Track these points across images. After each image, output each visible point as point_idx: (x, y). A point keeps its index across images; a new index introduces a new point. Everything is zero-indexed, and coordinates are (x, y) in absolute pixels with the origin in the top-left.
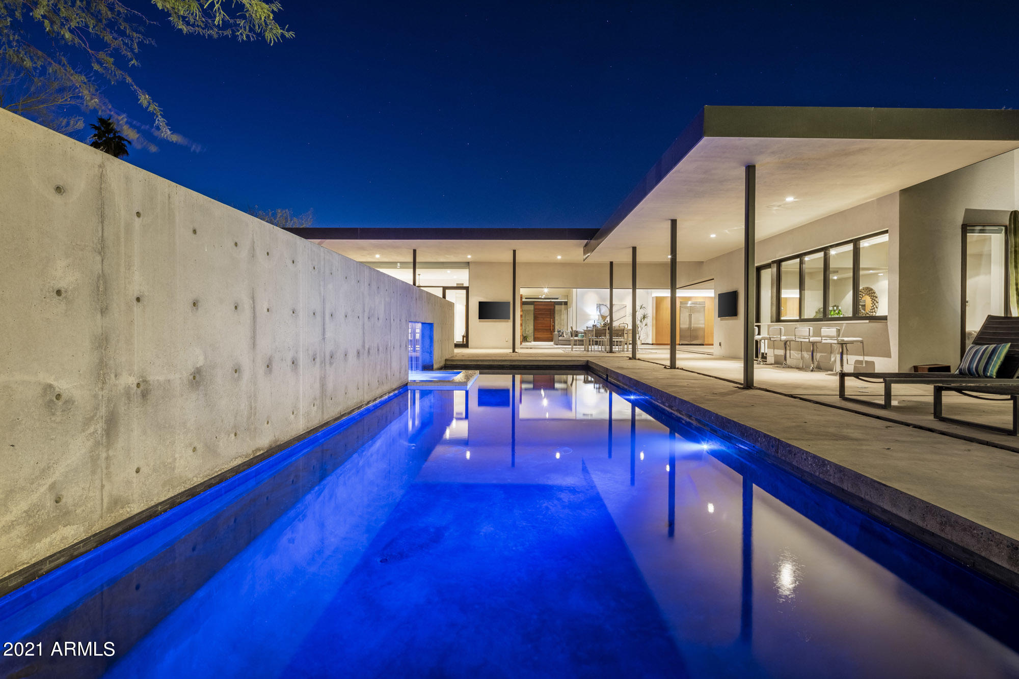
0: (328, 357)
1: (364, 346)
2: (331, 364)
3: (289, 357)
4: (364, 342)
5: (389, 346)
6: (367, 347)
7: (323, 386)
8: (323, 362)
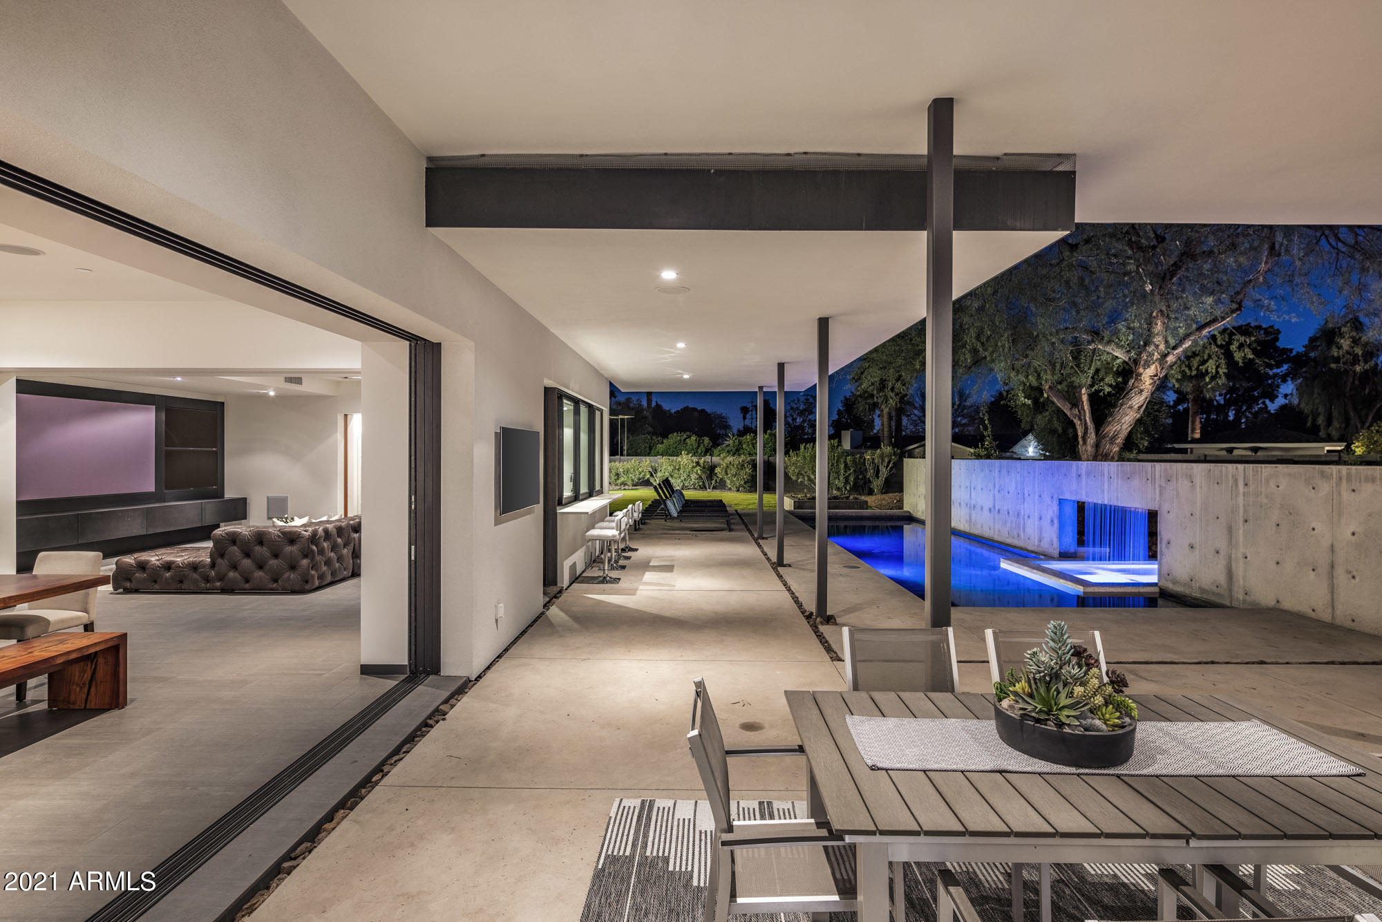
0: (972, 506)
1: (994, 507)
2: (974, 509)
3: (959, 501)
4: (994, 504)
5: (1022, 513)
6: (997, 508)
7: (970, 517)
8: (970, 507)
